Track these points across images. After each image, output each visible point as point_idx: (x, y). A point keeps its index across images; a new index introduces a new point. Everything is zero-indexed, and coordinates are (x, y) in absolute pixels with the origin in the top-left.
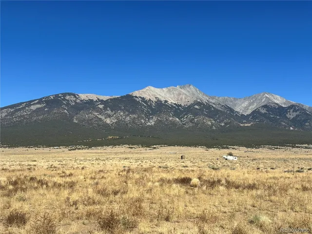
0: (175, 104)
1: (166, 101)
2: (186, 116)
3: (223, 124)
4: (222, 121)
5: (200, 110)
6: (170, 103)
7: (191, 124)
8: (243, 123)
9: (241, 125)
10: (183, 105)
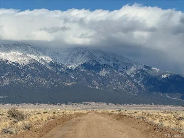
0: (14, 63)
1: (7, 61)
2: (26, 77)
3: (53, 84)
4: (52, 81)
5: (35, 70)
6: (10, 63)
7: (32, 84)
8: (66, 82)
9: (65, 84)
10: (20, 64)
